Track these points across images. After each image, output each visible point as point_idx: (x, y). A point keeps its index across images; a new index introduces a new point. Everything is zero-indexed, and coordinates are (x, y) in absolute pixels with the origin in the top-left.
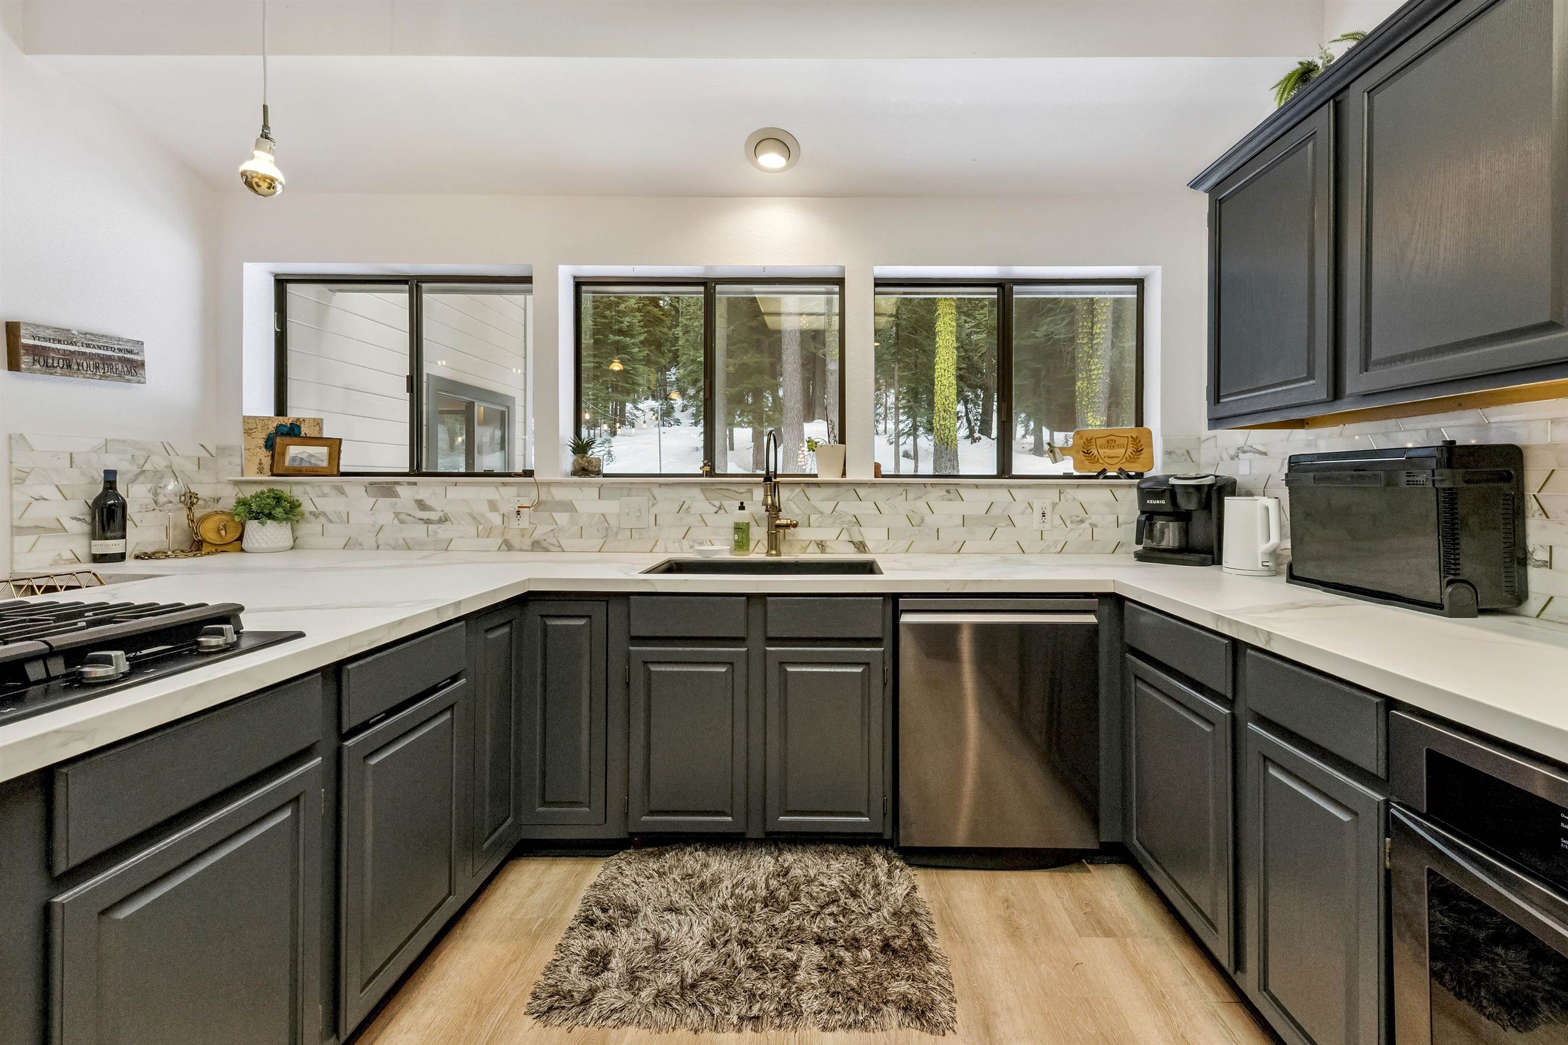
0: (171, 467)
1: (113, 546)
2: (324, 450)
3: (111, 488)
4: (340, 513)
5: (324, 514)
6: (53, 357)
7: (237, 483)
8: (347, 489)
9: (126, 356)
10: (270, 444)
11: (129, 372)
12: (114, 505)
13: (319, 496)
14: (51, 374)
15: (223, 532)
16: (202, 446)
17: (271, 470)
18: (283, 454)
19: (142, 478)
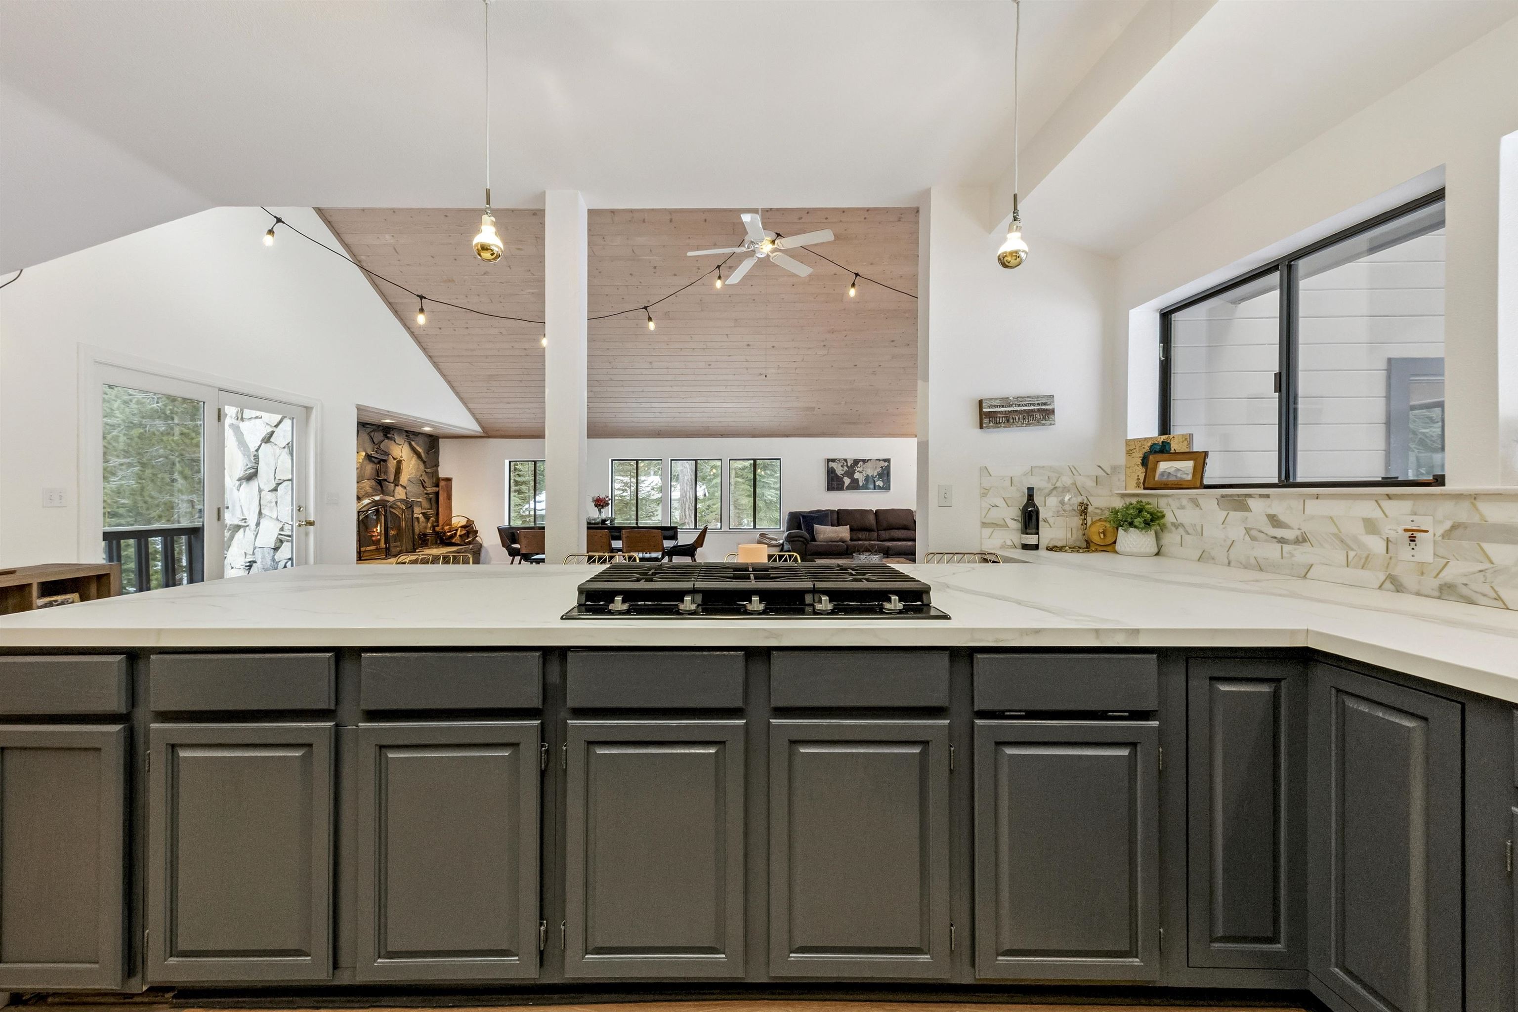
0: (1075, 484)
1: (1032, 540)
2: (1190, 464)
3: (1030, 500)
4: (1195, 525)
5: (1182, 525)
6: (999, 417)
7: (1123, 496)
8: (1201, 501)
9: (1042, 407)
10: (1145, 462)
11: (1044, 418)
12: (1031, 511)
13: (1178, 508)
14: (999, 427)
15: (1102, 536)
16: (1099, 466)
17: (1144, 484)
18: (1155, 469)
19: (1054, 492)
